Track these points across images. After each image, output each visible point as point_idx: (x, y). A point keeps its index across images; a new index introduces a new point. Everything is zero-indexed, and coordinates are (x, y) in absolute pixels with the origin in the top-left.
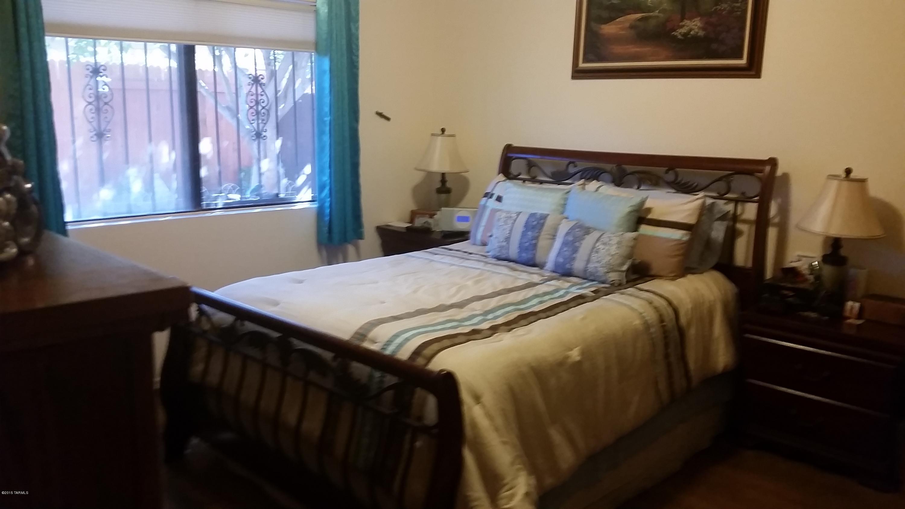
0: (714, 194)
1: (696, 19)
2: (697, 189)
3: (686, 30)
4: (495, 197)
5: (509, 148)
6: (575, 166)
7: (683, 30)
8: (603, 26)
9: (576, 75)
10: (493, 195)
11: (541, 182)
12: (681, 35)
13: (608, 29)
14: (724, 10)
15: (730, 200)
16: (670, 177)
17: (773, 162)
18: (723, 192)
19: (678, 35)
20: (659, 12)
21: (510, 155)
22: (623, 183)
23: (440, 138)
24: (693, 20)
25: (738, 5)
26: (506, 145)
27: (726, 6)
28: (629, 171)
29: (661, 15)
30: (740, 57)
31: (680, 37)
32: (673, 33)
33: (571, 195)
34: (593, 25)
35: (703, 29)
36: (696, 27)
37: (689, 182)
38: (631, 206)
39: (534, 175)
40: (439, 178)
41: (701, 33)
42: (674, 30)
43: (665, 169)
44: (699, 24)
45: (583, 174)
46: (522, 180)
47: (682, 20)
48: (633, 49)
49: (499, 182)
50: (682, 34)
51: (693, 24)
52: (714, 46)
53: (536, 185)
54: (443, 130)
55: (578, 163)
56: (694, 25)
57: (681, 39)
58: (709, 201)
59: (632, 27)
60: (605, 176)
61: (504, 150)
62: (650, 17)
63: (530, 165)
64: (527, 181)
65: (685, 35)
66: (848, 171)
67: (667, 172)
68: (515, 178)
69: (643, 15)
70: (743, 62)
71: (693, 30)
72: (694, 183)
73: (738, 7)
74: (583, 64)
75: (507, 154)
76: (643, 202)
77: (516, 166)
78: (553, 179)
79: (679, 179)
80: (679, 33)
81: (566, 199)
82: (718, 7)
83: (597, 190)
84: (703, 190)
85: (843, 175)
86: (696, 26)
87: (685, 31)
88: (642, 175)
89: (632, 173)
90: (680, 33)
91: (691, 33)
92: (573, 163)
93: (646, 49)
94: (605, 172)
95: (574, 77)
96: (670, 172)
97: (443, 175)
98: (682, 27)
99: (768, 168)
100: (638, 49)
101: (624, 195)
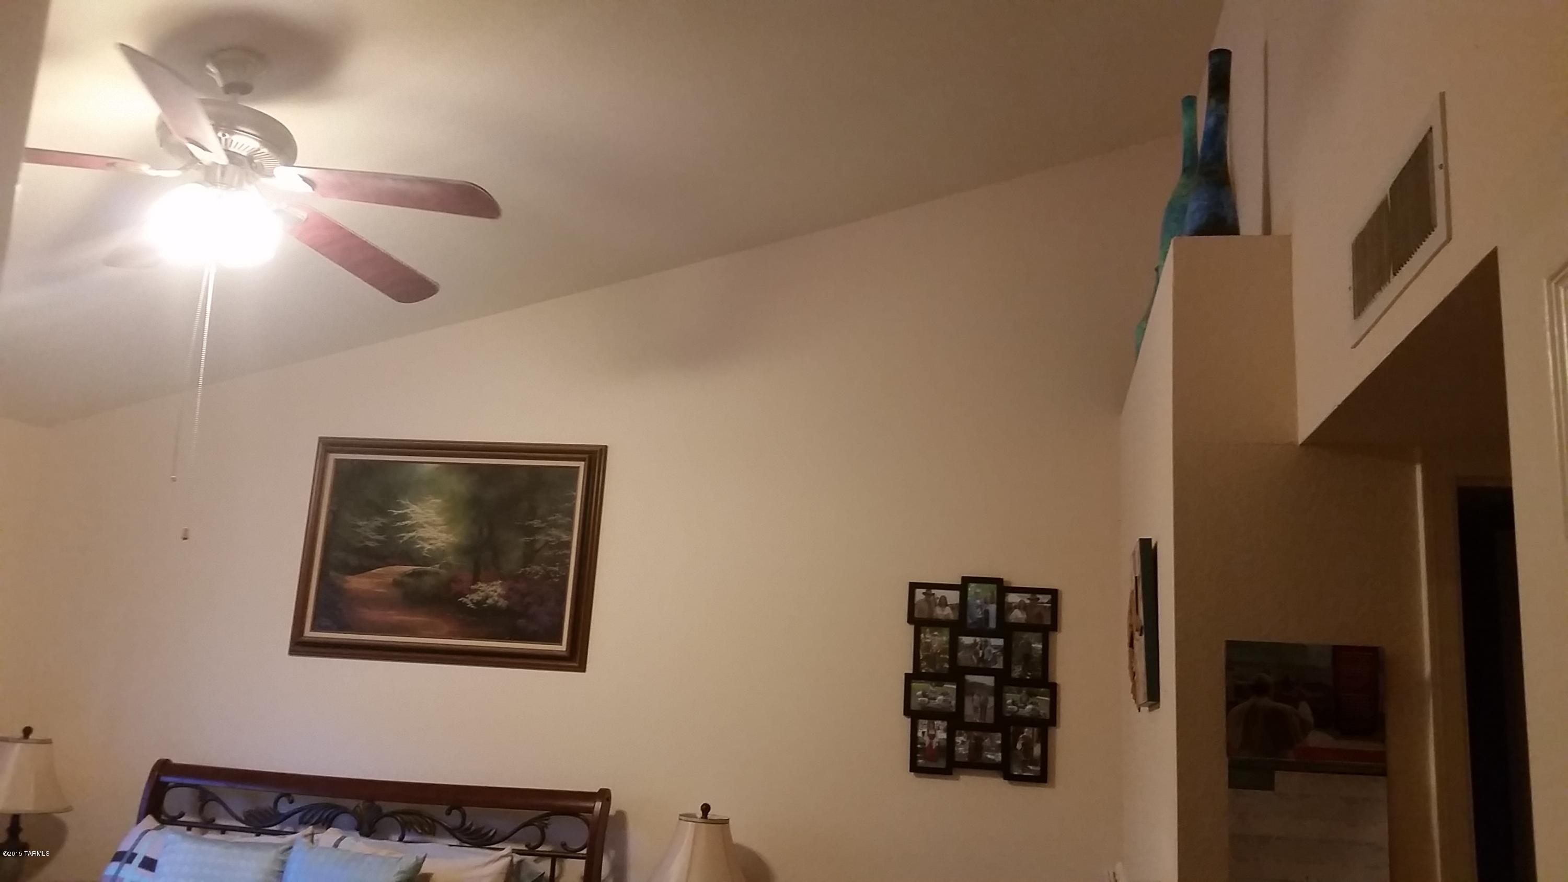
0: (523, 847)
1: (495, 583)
2: (496, 838)
3: (479, 596)
4: (137, 860)
5: (163, 767)
6: (291, 802)
7: (476, 597)
8: (349, 578)
9: (298, 648)
10: (134, 855)
11: (223, 830)
12: (473, 603)
13: (358, 583)
14: (537, 573)
15: (543, 855)
16: (454, 819)
17: (604, 795)
18: (533, 844)
19: (468, 603)
20: (440, 568)
21: (164, 779)
22: (375, 831)
23: (18, 748)
24: (492, 584)
25: (556, 569)
26: (158, 761)
27: (538, 568)
28: (385, 811)
29: (443, 571)
30: (559, 642)
31: (471, 605)
32: (460, 599)
33: (293, 854)
34: (333, 574)
35: (506, 597)
36: (496, 594)
37: (483, 828)
38: (400, 872)
39: (210, 817)
40: (7, 824)
41: (502, 603)
42: (464, 596)
43: (446, 807)
44: (499, 590)
45: (304, 815)
46: (184, 826)
47: (475, 582)
48: (395, 617)
49: (146, 832)
50: (475, 601)
51: (491, 589)
52: (521, 622)
53: (213, 835)
54: (27, 731)
55: (296, 797)
56: (492, 591)
57: (472, 608)
58: (517, 858)
59: (397, 583)
60: (344, 818)
61: (153, 770)
62: (425, 573)
63: (205, 798)
64: (195, 827)
65: (478, 603)
66: (706, 809)
67: (449, 813)
68: (173, 821)
69: (414, 569)
70: (562, 648)
71: (492, 597)
72: (491, 831)
73: (556, 573)
74: (312, 633)
75: (158, 777)
76: (419, 865)
77: (174, 800)
78: (246, 824)
79: (468, 824)
80: (469, 600)
81: (284, 863)
82: (527, 569)
83: (336, 845)
84: (506, 841)
85: (700, 814)
86: (496, 592)
87: (479, 598)
88: (407, 818)
89: (392, 814)
90: (471, 600)
91: (488, 601)
92: (288, 795)
93: (418, 619)
94: (344, 811)
95: (293, 651)
96: (454, 812)
97: (16, 818)
98: (475, 591)
99: (598, 805)
100: (406, 618)
101: (383, 853)
